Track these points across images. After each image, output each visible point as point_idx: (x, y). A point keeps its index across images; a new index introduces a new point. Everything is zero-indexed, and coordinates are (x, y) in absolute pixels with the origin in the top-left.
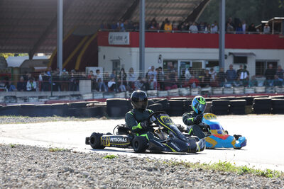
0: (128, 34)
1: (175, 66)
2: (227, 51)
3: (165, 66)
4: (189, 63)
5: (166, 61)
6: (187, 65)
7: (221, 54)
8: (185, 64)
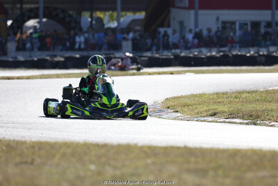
1: (233, 27)
3: (224, 28)
4: (246, 24)
5: (224, 23)
6: (245, 27)
7: (273, 15)
8: (243, 25)
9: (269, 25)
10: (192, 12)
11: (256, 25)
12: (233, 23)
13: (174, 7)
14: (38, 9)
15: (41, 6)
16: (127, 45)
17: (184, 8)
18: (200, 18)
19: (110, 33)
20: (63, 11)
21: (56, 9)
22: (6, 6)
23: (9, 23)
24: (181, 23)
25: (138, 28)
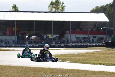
0: (68, 31)
2: (90, 35)
3: (77, 39)
5: (77, 37)
7: (89, 36)
8: (82, 38)
9: (88, 38)
10: (70, 35)
11: (84, 38)
12: (79, 38)
13: (65, 34)
14: (33, 34)
15: (34, 33)
16: (54, 42)
17: (68, 34)
18: (71, 36)
19: (50, 39)
20: (40, 34)
21: (38, 34)
22: (26, 33)
23: (27, 37)
24: (67, 37)
25: (57, 38)
